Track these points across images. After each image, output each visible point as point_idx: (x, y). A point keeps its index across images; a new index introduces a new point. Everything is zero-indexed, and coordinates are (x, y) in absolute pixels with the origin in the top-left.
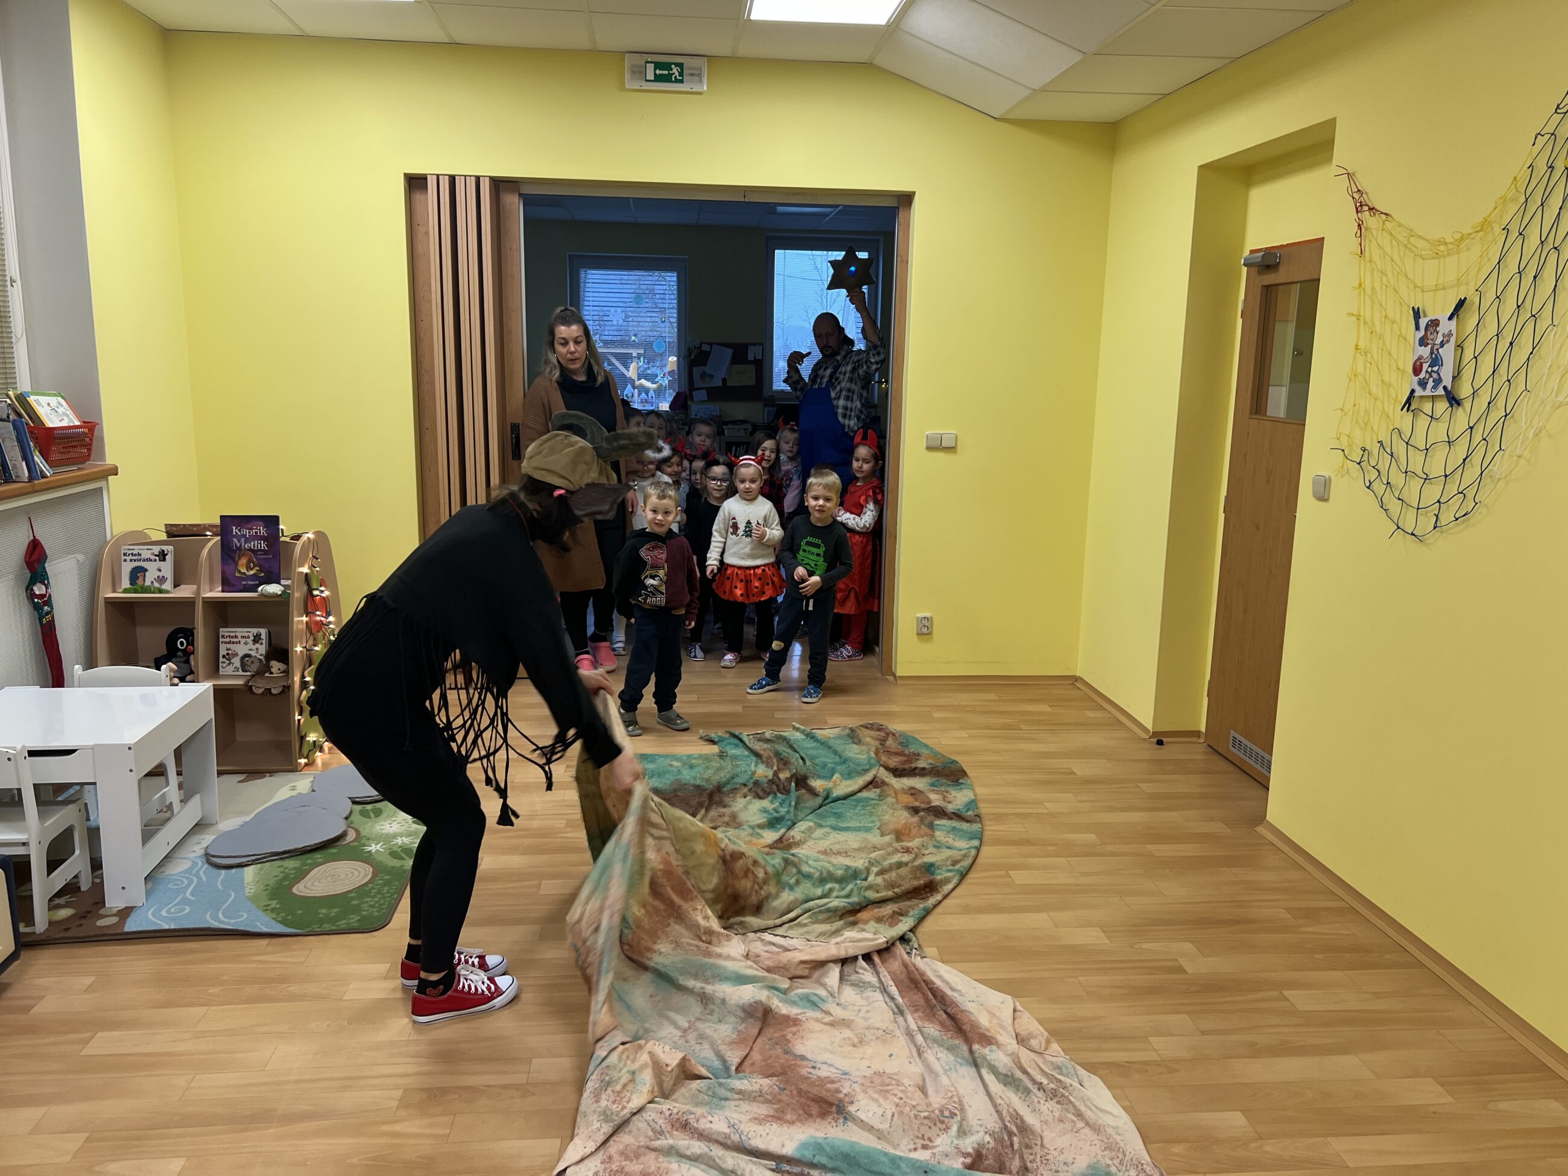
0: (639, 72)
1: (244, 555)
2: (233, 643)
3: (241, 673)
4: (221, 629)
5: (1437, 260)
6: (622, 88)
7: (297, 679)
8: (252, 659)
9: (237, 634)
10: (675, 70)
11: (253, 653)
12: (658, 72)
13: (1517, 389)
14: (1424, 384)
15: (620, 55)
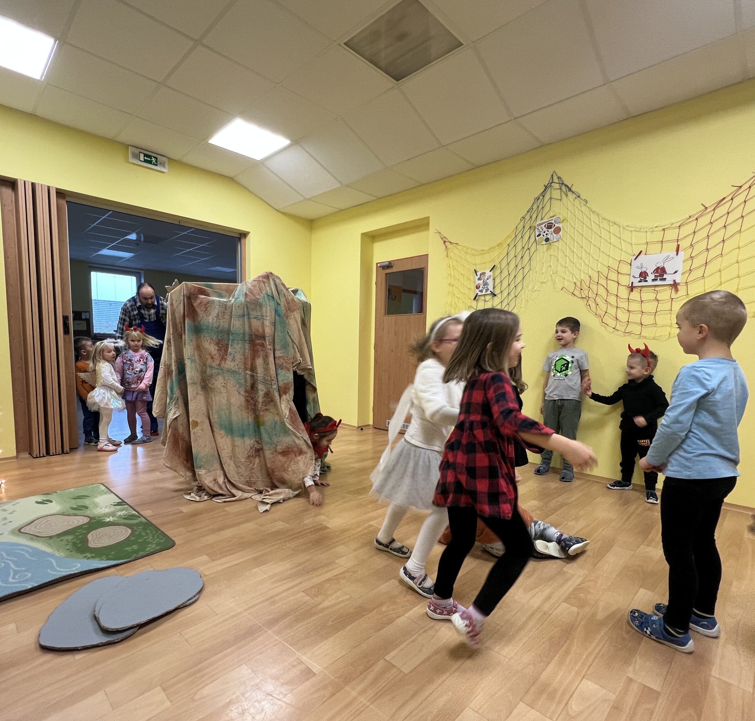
0: (136, 156)
5: (481, 256)
6: (128, 161)
10: (153, 159)
12: (145, 158)
13: (519, 288)
14: (481, 291)
15: (128, 146)
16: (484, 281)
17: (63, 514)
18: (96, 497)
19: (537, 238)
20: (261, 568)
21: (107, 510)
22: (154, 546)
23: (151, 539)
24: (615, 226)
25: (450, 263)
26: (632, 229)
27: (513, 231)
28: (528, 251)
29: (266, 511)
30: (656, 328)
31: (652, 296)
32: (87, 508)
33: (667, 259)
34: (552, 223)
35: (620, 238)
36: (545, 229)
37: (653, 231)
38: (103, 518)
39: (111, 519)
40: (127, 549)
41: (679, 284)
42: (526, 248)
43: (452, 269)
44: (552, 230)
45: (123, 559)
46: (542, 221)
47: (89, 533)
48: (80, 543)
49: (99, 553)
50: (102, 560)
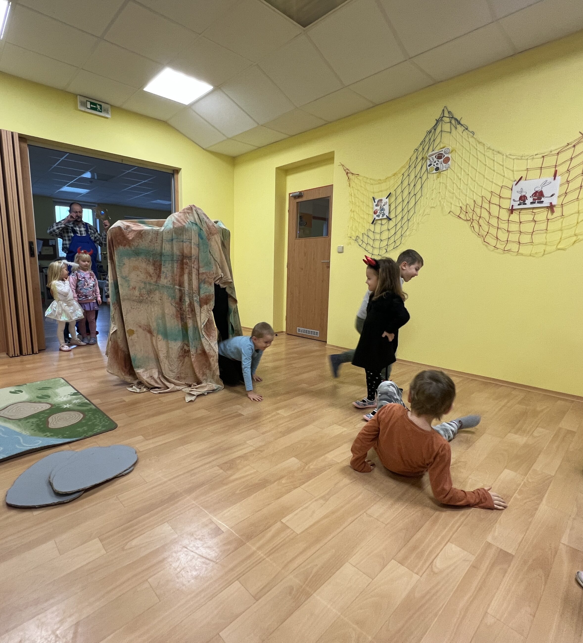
0: (84, 104)
5: (378, 185)
10: (98, 107)
12: (92, 106)
13: (411, 213)
14: (378, 216)
15: (76, 95)
16: (381, 207)
17: (30, 402)
18: (57, 388)
19: (428, 168)
20: (185, 446)
21: (65, 399)
22: (100, 428)
23: (99, 422)
24: (499, 155)
25: (352, 192)
26: (514, 157)
27: (407, 161)
28: (420, 180)
29: (191, 401)
30: (532, 246)
31: (530, 217)
32: (49, 397)
33: (545, 183)
34: (442, 154)
35: (503, 166)
36: (435, 159)
37: (533, 159)
38: (61, 405)
39: (68, 406)
40: (79, 429)
41: (554, 206)
42: (418, 176)
43: (353, 198)
44: (442, 160)
45: (74, 438)
46: (433, 152)
47: (50, 416)
48: (42, 424)
49: (56, 432)
50: (59, 438)
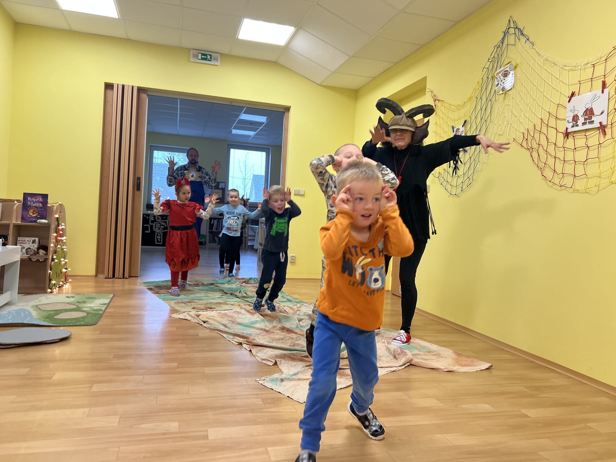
0: (196, 56)
1: (32, 208)
2: (23, 243)
3: (25, 255)
4: (18, 238)
5: (458, 111)
6: (189, 61)
7: (50, 257)
8: (31, 250)
9: (25, 240)
10: (209, 57)
11: (31, 247)
12: (202, 57)
15: (189, 49)
19: (496, 88)
24: (555, 67)
26: (569, 68)
27: (480, 82)
28: (490, 102)
30: (587, 180)
31: (583, 142)
33: (595, 98)
34: (507, 71)
36: (502, 78)
37: (585, 68)
41: (605, 126)
42: (489, 99)
46: (501, 69)
